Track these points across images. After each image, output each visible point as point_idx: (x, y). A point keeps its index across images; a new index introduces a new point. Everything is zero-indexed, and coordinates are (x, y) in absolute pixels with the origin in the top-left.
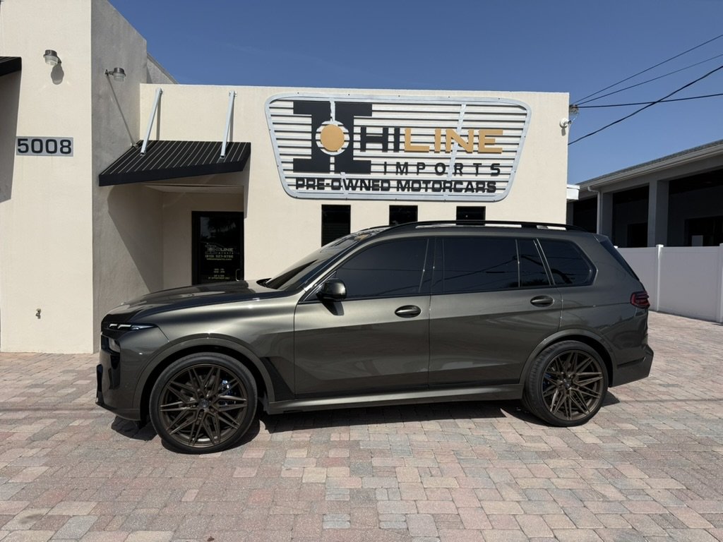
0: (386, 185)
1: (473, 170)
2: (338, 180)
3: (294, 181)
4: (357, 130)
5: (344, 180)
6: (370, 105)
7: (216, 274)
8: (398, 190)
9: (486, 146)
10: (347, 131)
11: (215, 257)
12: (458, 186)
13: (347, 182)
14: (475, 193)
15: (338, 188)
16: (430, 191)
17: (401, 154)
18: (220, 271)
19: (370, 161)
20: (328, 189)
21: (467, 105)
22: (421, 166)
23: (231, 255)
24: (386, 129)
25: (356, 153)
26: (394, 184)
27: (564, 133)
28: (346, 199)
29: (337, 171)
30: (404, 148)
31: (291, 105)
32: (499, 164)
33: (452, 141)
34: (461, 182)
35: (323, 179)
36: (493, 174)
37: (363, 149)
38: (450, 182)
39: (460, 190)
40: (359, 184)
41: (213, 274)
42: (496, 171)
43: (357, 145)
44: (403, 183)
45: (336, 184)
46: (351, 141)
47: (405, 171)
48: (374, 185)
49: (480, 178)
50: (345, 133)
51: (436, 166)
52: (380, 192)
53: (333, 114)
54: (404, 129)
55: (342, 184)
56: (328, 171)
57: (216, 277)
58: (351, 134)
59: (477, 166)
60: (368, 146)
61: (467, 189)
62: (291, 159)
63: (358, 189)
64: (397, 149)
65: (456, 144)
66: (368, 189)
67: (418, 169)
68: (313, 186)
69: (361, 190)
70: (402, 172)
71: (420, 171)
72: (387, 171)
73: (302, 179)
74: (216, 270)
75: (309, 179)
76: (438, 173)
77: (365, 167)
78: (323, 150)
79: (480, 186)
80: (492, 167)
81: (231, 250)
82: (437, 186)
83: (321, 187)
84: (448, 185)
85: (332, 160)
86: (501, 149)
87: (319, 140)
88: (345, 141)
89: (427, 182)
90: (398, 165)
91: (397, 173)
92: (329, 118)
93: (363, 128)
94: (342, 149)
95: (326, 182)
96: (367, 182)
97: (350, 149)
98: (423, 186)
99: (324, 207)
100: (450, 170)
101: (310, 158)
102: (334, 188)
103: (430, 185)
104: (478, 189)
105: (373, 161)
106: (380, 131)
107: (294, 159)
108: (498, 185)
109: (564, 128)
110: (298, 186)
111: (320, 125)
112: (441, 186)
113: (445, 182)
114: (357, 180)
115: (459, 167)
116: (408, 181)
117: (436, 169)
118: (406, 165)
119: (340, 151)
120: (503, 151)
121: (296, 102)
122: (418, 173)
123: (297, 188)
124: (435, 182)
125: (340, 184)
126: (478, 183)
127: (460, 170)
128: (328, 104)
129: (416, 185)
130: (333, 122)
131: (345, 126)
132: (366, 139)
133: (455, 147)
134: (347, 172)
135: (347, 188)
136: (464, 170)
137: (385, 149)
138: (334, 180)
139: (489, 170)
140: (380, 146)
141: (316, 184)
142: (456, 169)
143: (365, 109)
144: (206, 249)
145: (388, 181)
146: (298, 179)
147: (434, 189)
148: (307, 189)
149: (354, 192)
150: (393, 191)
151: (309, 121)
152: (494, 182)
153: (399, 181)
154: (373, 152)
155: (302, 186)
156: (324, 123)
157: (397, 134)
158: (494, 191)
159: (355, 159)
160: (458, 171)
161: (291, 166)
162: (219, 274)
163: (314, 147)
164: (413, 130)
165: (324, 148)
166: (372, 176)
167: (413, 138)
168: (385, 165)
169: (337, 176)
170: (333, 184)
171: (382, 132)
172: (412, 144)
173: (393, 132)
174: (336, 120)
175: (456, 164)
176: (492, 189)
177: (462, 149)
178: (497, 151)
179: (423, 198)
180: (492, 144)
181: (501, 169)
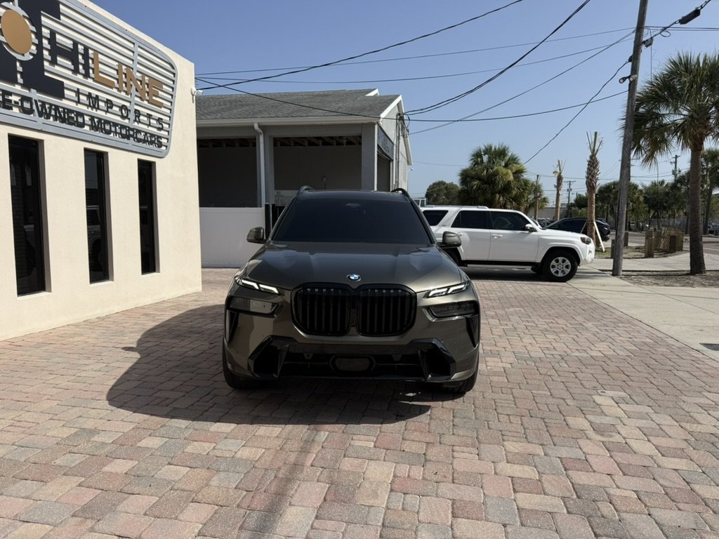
0: (80, 120)
1: (147, 120)
2: (29, 100)
4: (45, 32)
5: (36, 101)
8: (92, 129)
9: (154, 98)
10: (34, 29)
12: (139, 136)
13: (39, 104)
14: (149, 146)
15: (29, 112)
16: (118, 135)
17: (90, 81)
19: (62, 83)
20: (16, 110)
21: (139, 47)
22: (109, 104)
25: (47, 65)
26: (87, 119)
27: (193, 101)
28: (40, 131)
29: (25, 86)
30: (93, 76)
32: (162, 119)
33: (131, 83)
34: (139, 131)
35: (9, 93)
36: (159, 129)
37: (53, 62)
38: (133, 130)
39: (139, 141)
40: (53, 112)
42: (160, 126)
43: (46, 54)
44: (96, 120)
45: (27, 105)
46: (40, 47)
47: (96, 106)
49: (152, 130)
50: (31, 31)
51: (121, 108)
52: (73, 127)
54: (92, 52)
55: (34, 107)
56: (14, 82)
58: (39, 35)
59: (149, 117)
60: (59, 59)
61: (144, 141)
63: (52, 119)
64: (86, 75)
65: (134, 87)
66: (63, 121)
67: (108, 107)
69: (55, 120)
70: (93, 107)
71: (110, 110)
72: (80, 101)
76: (123, 117)
78: (6, 47)
79: (153, 139)
80: (159, 121)
82: (123, 132)
83: (7, 105)
84: (131, 133)
85: (18, 65)
86: (162, 103)
87: (1, 30)
88: (34, 44)
89: (115, 125)
90: (89, 96)
91: (89, 106)
93: (53, 33)
94: (31, 54)
95: (14, 98)
96: (61, 110)
97: (38, 57)
98: (113, 129)
99: (11, 137)
100: (132, 116)
102: (23, 110)
103: (118, 129)
104: (151, 142)
105: (66, 82)
108: (163, 141)
109: (193, 95)
112: (129, 133)
113: (130, 129)
114: (51, 105)
115: (137, 114)
116: (100, 120)
117: (121, 111)
118: (97, 99)
119: (28, 57)
120: (165, 107)
122: (107, 112)
124: (123, 127)
126: (151, 135)
127: (139, 117)
129: (107, 127)
130: (16, 8)
131: (30, 20)
133: (133, 90)
135: (40, 115)
136: (141, 118)
137: (76, 71)
138: (24, 98)
139: (156, 123)
141: (1, 99)
142: (136, 116)
143: (52, 6)
145: (81, 115)
150: (87, 128)
152: (160, 138)
153: (92, 118)
154: (63, 70)
156: (5, 4)
157: (86, 56)
158: (160, 147)
159: (46, 74)
160: (137, 119)
164: (100, 56)
165: (7, 44)
166: (65, 103)
167: (100, 66)
168: (78, 92)
169: (25, 92)
170: (22, 104)
171: (72, 47)
172: (101, 75)
173: (82, 52)
174: (20, 5)
175: (136, 110)
176: (160, 145)
177: (138, 94)
178: (160, 105)
179: (113, 144)
180: (157, 97)
181: (164, 125)
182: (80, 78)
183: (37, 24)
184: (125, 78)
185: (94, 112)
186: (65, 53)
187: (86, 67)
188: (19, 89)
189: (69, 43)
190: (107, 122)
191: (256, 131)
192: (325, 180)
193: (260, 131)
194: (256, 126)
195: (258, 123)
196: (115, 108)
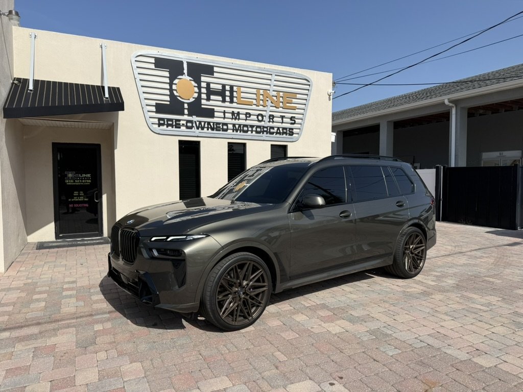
0: (225, 127)
1: (280, 120)
2: (191, 122)
3: (156, 121)
4: (204, 85)
5: (195, 122)
6: (212, 67)
7: (75, 196)
10: (196, 85)
11: (74, 182)
12: (272, 130)
13: (198, 123)
14: (281, 136)
15: (191, 128)
16: (254, 133)
17: (234, 105)
18: (79, 193)
19: (214, 109)
20: (183, 128)
21: (276, 75)
22: (248, 115)
23: (89, 179)
24: (224, 86)
25: (203, 102)
26: (230, 126)
27: (330, 100)
28: (198, 137)
29: (189, 115)
30: (236, 101)
31: (153, 60)
32: (295, 117)
33: (267, 99)
34: (273, 128)
35: (179, 120)
36: (292, 124)
37: (208, 99)
38: (267, 127)
39: (272, 133)
40: (206, 126)
41: (73, 197)
42: (293, 122)
43: (204, 96)
44: (237, 126)
45: (189, 124)
47: (238, 118)
48: (216, 127)
49: (284, 125)
50: (195, 86)
51: (258, 116)
52: (221, 132)
53: (185, 71)
54: (236, 87)
55: (194, 125)
56: (183, 114)
57: (75, 199)
59: (282, 117)
60: (212, 97)
61: (277, 133)
62: (154, 103)
63: (205, 129)
64: (232, 102)
65: (270, 101)
66: (213, 129)
67: (246, 117)
68: (172, 125)
69: (208, 130)
70: (236, 119)
71: (248, 118)
72: (226, 117)
73: (163, 119)
74: (76, 193)
75: (168, 120)
76: (259, 121)
77: (210, 113)
78: (179, 98)
79: (285, 131)
80: (291, 118)
81: (89, 175)
82: (259, 130)
83: (178, 126)
84: (265, 129)
85: (186, 106)
86: (296, 107)
87: (176, 90)
88: (195, 92)
89: (252, 126)
90: (233, 113)
91: (232, 119)
92: (183, 74)
93: (208, 84)
94: (193, 98)
95: (182, 122)
96: (212, 124)
98: (250, 129)
99: (181, 142)
100: (266, 119)
101: (168, 103)
102: (187, 127)
104: (283, 133)
105: (216, 109)
106: (220, 87)
107: (156, 103)
108: (295, 131)
109: (330, 96)
110: (160, 125)
111: (176, 78)
114: (205, 122)
115: (271, 117)
116: (240, 125)
117: (258, 118)
118: (238, 114)
119: (192, 100)
120: (298, 109)
121: (156, 59)
122: (246, 120)
123: (159, 126)
124: (258, 127)
125: (192, 125)
126: (283, 129)
127: (272, 119)
128: (181, 63)
129: (245, 129)
130: (186, 77)
131: (194, 81)
132: (210, 92)
133: (269, 103)
134: (197, 116)
135: (198, 128)
136: (275, 119)
137: (224, 101)
138: (188, 121)
139: (289, 120)
140: (220, 98)
141: (174, 124)
142: (270, 119)
143: (209, 70)
144: (66, 176)
145: (226, 124)
146: (160, 119)
148: (167, 127)
149: (202, 131)
150: (230, 131)
151: (167, 74)
152: (292, 129)
153: (234, 125)
154: (215, 102)
155: (163, 125)
156: (179, 77)
157: (232, 91)
158: (292, 135)
159: (203, 106)
160: (271, 120)
161: (154, 109)
162: (79, 196)
163: (172, 95)
164: (242, 88)
165: (179, 96)
166: (215, 120)
167: (242, 94)
168: (224, 112)
170: (187, 124)
171: (221, 88)
172: (242, 99)
173: (229, 89)
174: (188, 75)
175: (270, 115)
176: (292, 134)
177: (273, 105)
178: (294, 109)
179: (250, 138)
180: (291, 103)
181: (297, 121)
182: (227, 104)
183: (198, 82)
185: (237, 122)
186: (216, 93)
187: (232, 97)
188: (186, 117)
190: (245, 126)
191: (447, 106)
193: (451, 105)
194: (446, 102)
195: (448, 99)
196: (252, 117)
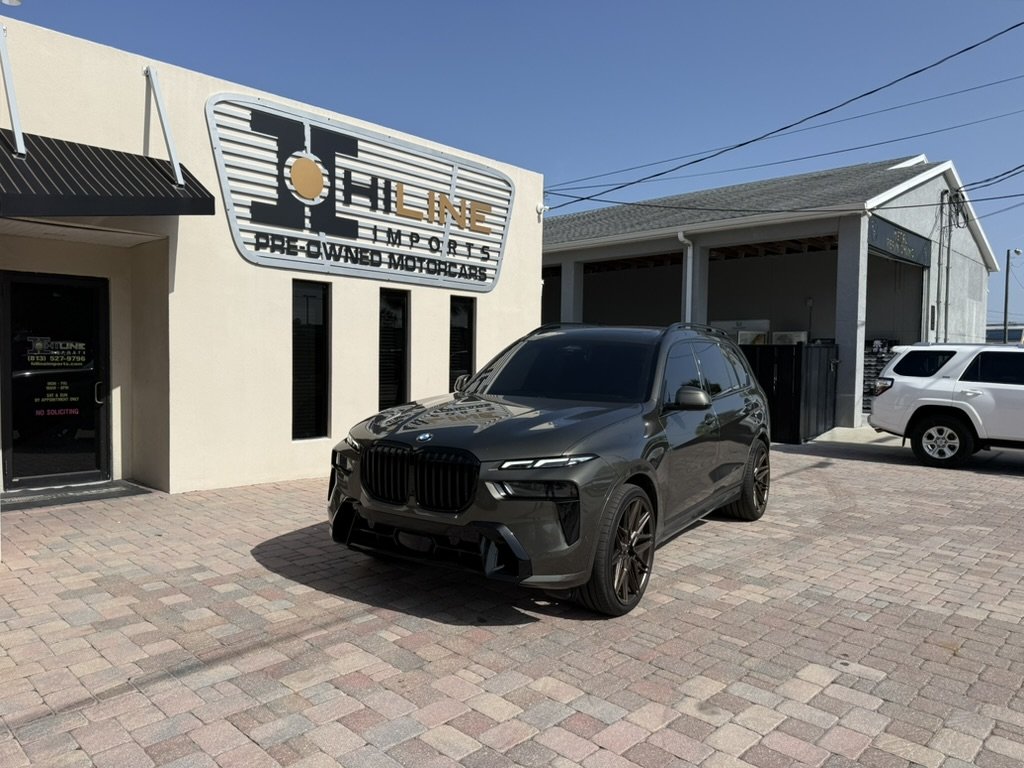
0: (376, 258)
1: (465, 249)
2: (317, 243)
3: (251, 237)
4: (339, 173)
5: (324, 244)
6: (354, 141)
7: (50, 392)
8: (390, 267)
9: (478, 224)
10: (326, 172)
11: (48, 360)
12: (453, 269)
13: (328, 247)
14: (467, 280)
15: (316, 255)
16: (424, 271)
17: (392, 216)
18: (58, 386)
19: (356, 222)
20: (302, 255)
21: (460, 168)
22: (415, 238)
23: (81, 355)
24: (375, 179)
25: (339, 206)
26: (385, 257)
27: (539, 221)
28: (328, 274)
29: (313, 230)
30: (395, 210)
31: (247, 115)
32: (488, 247)
33: (446, 211)
34: (454, 265)
35: (296, 239)
36: (484, 259)
37: (347, 202)
38: (444, 263)
39: (453, 275)
40: (343, 253)
41: (44, 393)
42: (486, 256)
43: (339, 195)
44: (396, 257)
45: (313, 249)
46: (332, 189)
47: (397, 241)
48: (361, 257)
49: (472, 261)
50: (324, 175)
51: (430, 240)
52: (368, 267)
53: (308, 143)
54: (396, 184)
55: (322, 250)
56: (302, 227)
57: (50, 398)
58: (332, 177)
59: (469, 246)
60: (354, 198)
61: (461, 275)
62: (248, 200)
63: (342, 260)
64: (387, 210)
65: (449, 215)
66: (355, 261)
67: (412, 241)
68: (281, 249)
69: (346, 261)
70: (394, 243)
71: (415, 244)
72: (378, 238)
73: (265, 235)
74: (51, 385)
75: (276, 237)
76: (432, 250)
77: (350, 229)
78: (294, 194)
79: (473, 272)
80: (484, 249)
81: (81, 346)
82: (432, 266)
83: (292, 251)
84: (443, 267)
85: (307, 210)
86: (490, 229)
87: (290, 179)
88: (325, 186)
89: (421, 260)
90: (389, 232)
91: (388, 242)
92: (303, 148)
93: (348, 172)
94: (321, 197)
95: (300, 244)
96: (353, 250)
97: (330, 200)
98: (418, 264)
99: (296, 282)
100: (444, 247)
101: (275, 203)
102: (310, 254)
103: (425, 264)
104: (471, 275)
105: (361, 221)
107: (253, 202)
108: (488, 272)
109: (539, 214)
110: (258, 246)
111: (290, 155)
112: (438, 268)
113: (441, 262)
114: (341, 246)
115: (453, 245)
116: (401, 256)
117: (430, 243)
118: (399, 234)
119: (319, 201)
120: (493, 233)
121: (255, 113)
122: (411, 246)
123: (257, 249)
124: (431, 261)
125: (319, 250)
126: (472, 267)
127: (454, 248)
128: (300, 126)
129: (410, 263)
130: (308, 155)
131: (323, 164)
132: (351, 189)
133: (448, 219)
134: (328, 233)
135: (328, 258)
136: (458, 248)
137: (374, 207)
138: (311, 243)
139: (479, 253)
141: (286, 246)
142: (450, 248)
143: (349, 145)
144: (30, 345)
145: (378, 253)
146: (259, 235)
147: (429, 271)
148: (272, 251)
149: (336, 263)
150: (384, 267)
151: (273, 145)
152: (484, 269)
153: (391, 255)
155: (265, 246)
156: (296, 153)
157: (387, 190)
158: (484, 279)
159: (338, 215)
160: (452, 250)
161: (247, 213)
162: (58, 391)
163: (282, 188)
164: (405, 187)
165: (296, 192)
166: (359, 243)
167: (405, 197)
168: (375, 230)
169: (314, 236)
170: (309, 248)
171: (370, 183)
172: (405, 207)
173: (383, 186)
174: (312, 152)
175: (451, 241)
176: (483, 277)
177: (455, 222)
178: (487, 231)
179: (417, 281)
180: (482, 222)
181: (491, 254)
182: (379, 214)
183: (330, 166)
184: (439, 206)
185: (395, 249)
186: (361, 191)
187: (387, 201)
188: (306, 234)
189: (367, 180)
190: (410, 258)
191: (682, 243)
192: (810, 303)
193: (687, 241)
194: (681, 237)
195: (684, 232)
196: (421, 241)
